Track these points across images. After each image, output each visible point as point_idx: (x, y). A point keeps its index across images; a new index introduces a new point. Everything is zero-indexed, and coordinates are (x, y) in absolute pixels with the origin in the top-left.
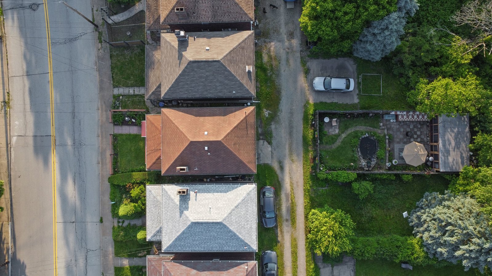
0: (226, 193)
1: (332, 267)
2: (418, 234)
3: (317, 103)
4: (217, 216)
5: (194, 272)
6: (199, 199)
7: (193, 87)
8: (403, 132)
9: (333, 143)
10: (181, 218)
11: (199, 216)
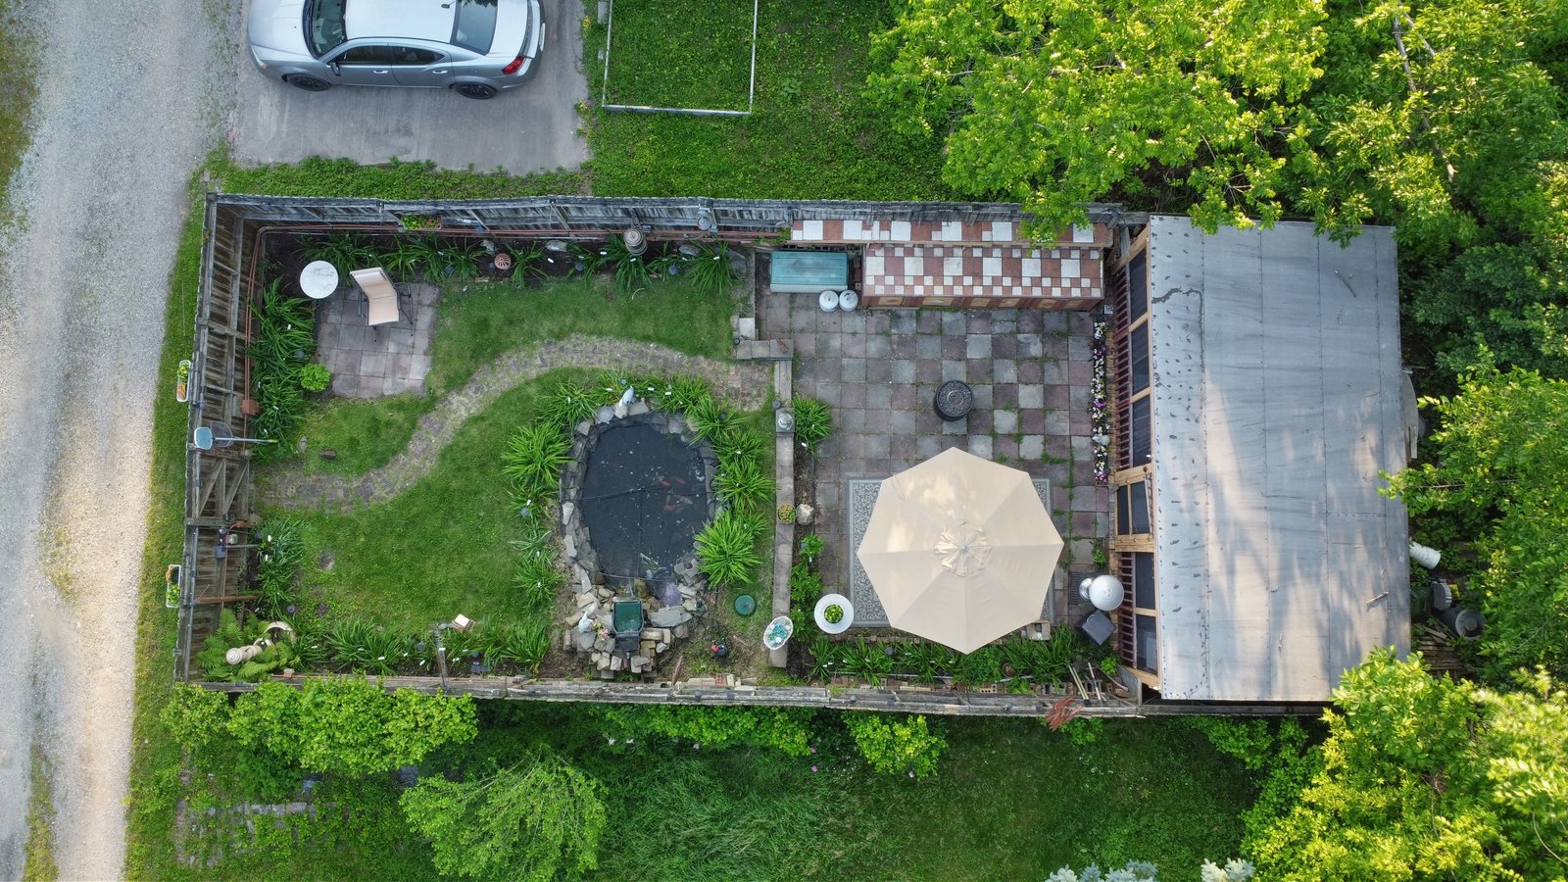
8: (917, 384)
9: (381, 462)
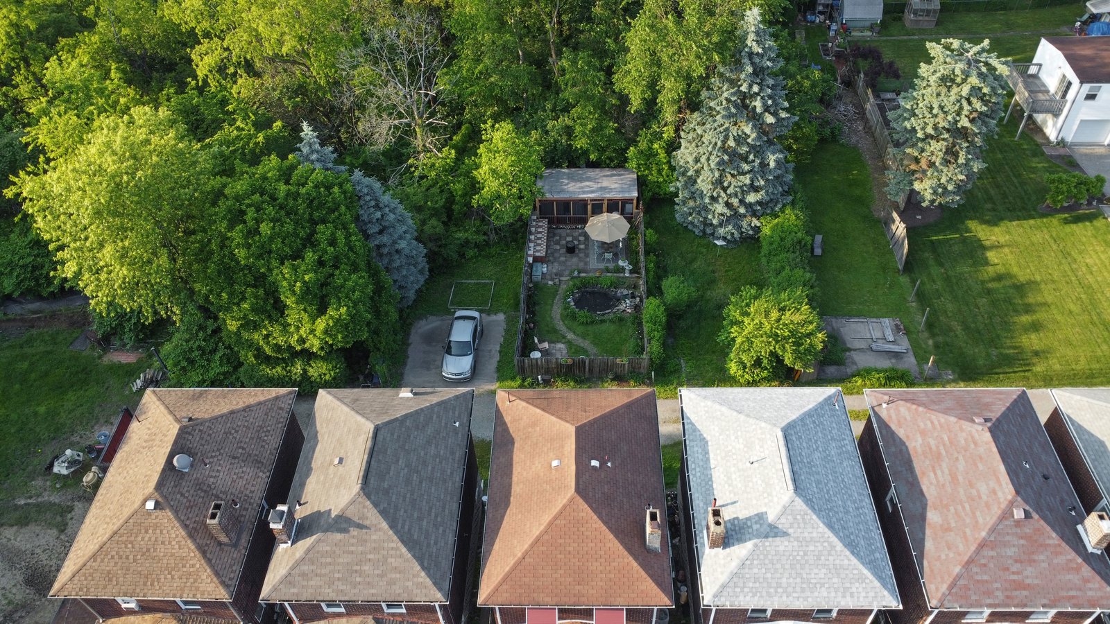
0: (707, 442)
1: (849, 350)
2: (753, 225)
3: (498, 377)
4: (769, 442)
5: (932, 516)
6: (732, 495)
7: (431, 508)
10: (791, 531)
11: (776, 481)
